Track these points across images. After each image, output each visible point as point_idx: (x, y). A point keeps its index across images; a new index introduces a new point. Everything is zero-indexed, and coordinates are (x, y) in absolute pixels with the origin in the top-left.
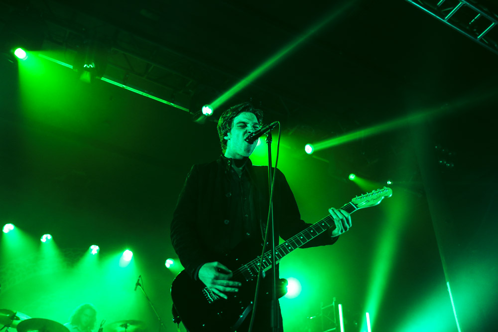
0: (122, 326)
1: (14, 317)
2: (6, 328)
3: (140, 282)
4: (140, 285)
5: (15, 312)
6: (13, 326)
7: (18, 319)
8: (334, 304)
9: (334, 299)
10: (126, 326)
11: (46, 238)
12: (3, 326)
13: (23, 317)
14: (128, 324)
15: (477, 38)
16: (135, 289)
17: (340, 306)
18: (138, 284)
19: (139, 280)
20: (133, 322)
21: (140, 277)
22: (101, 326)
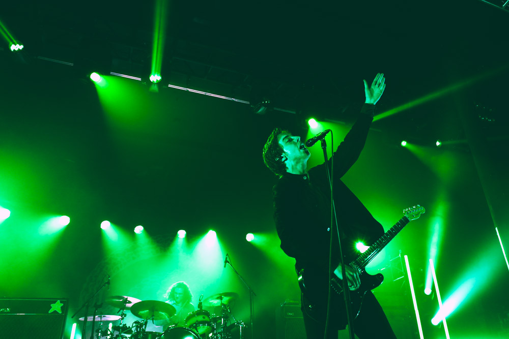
0: (218, 298)
1: (126, 301)
2: (121, 311)
3: (228, 260)
4: (229, 263)
5: (126, 297)
6: (128, 309)
7: (130, 302)
8: (400, 256)
9: (400, 251)
10: (221, 298)
11: (139, 230)
12: (119, 309)
13: (134, 301)
14: (223, 296)
15: (502, 7)
16: (225, 266)
17: (406, 257)
18: (226, 261)
19: (226, 258)
20: (226, 294)
21: (227, 255)
22: (200, 300)
